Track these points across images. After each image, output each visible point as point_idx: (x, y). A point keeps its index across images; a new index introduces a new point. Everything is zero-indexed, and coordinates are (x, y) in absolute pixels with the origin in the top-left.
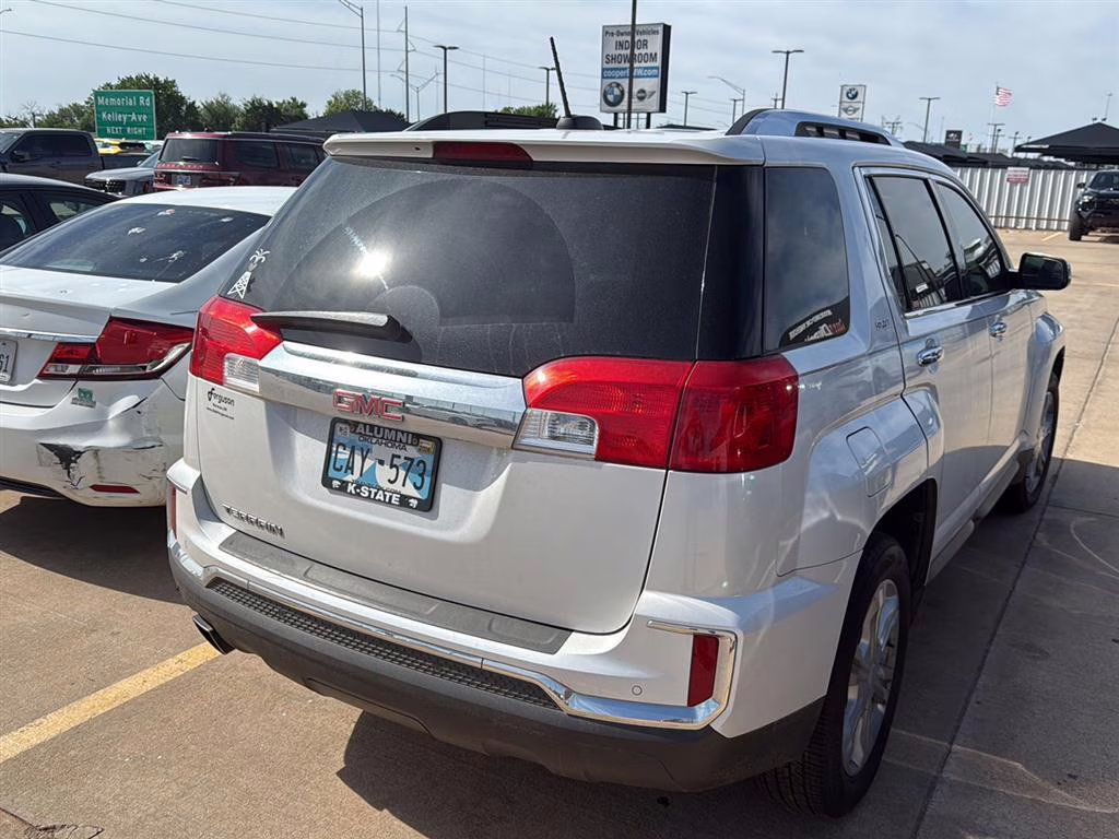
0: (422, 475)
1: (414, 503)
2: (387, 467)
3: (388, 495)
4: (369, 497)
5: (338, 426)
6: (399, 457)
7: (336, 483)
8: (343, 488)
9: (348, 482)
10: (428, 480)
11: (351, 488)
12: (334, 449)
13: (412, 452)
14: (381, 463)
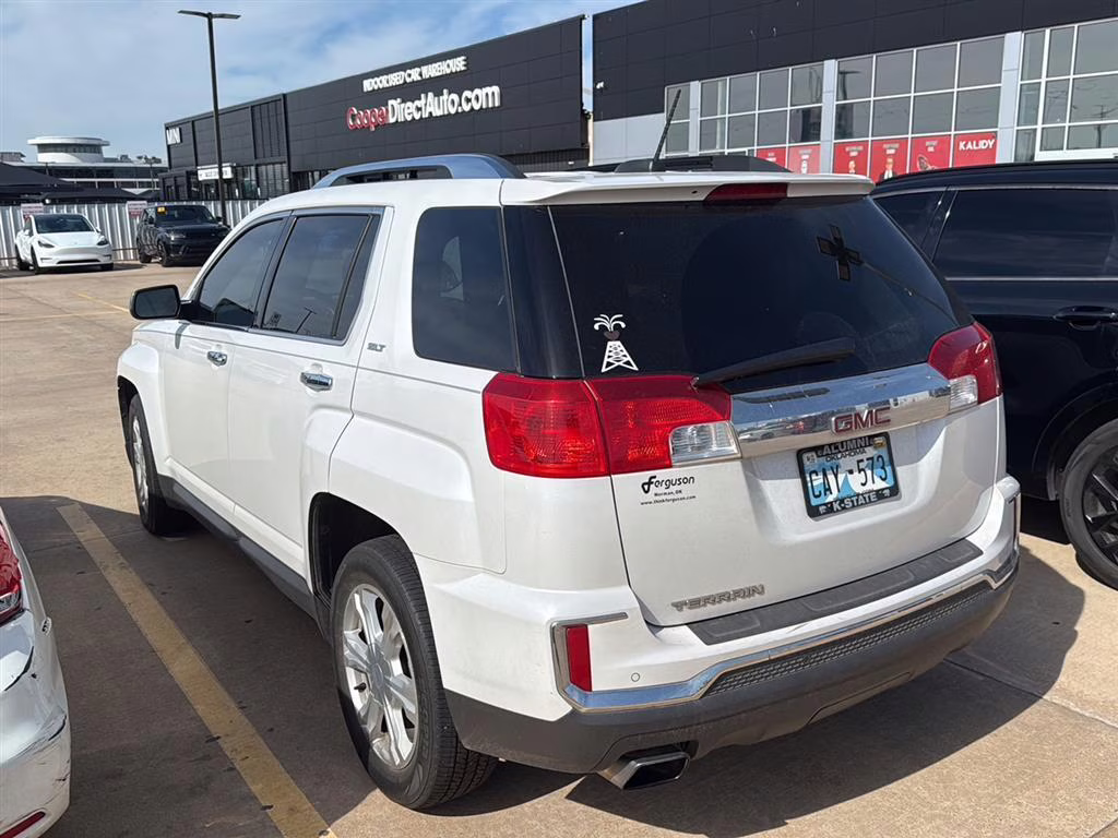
0: (883, 468)
1: (887, 492)
2: (856, 473)
3: (866, 496)
4: (853, 506)
5: (805, 456)
6: (862, 461)
7: (822, 509)
8: (830, 510)
9: (831, 503)
10: (888, 469)
11: (836, 506)
12: (808, 479)
13: (870, 452)
14: (851, 472)
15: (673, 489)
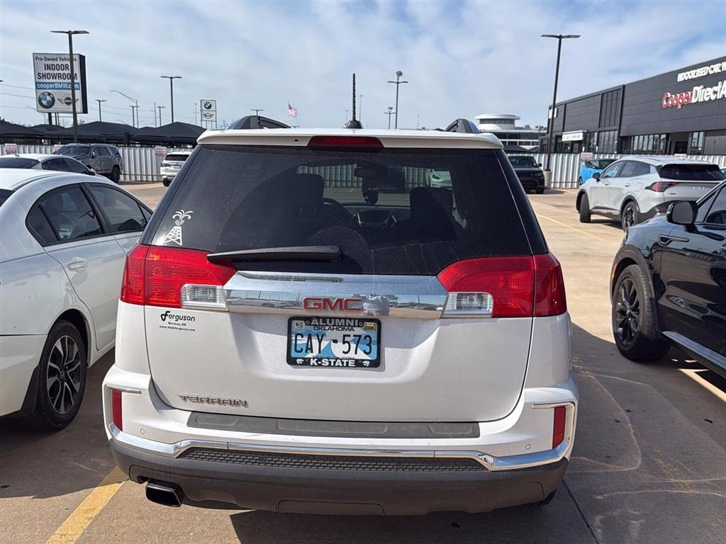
0: (369, 345)
1: (367, 363)
2: (340, 344)
3: (345, 361)
4: (330, 365)
5: (294, 323)
6: (349, 336)
7: (299, 361)
8: (306, 363)
9: (309, 359)
10: (374, 347)
11: (313, 362)
12: (294, 338)
13: (358, 331)
14: (335, 341)
15: (180, 322)
